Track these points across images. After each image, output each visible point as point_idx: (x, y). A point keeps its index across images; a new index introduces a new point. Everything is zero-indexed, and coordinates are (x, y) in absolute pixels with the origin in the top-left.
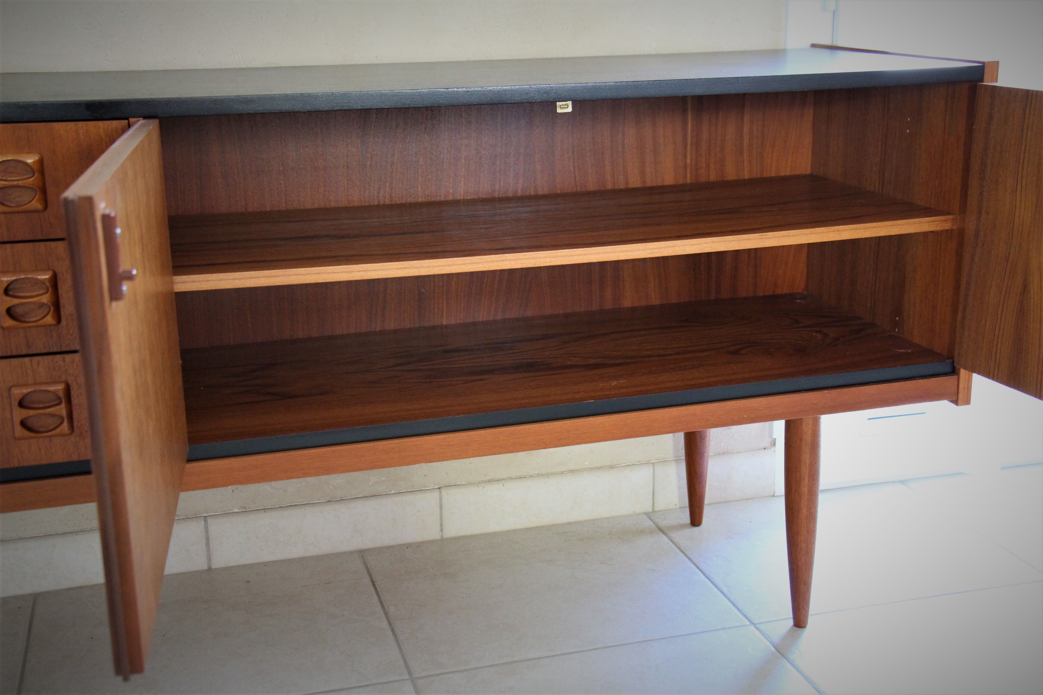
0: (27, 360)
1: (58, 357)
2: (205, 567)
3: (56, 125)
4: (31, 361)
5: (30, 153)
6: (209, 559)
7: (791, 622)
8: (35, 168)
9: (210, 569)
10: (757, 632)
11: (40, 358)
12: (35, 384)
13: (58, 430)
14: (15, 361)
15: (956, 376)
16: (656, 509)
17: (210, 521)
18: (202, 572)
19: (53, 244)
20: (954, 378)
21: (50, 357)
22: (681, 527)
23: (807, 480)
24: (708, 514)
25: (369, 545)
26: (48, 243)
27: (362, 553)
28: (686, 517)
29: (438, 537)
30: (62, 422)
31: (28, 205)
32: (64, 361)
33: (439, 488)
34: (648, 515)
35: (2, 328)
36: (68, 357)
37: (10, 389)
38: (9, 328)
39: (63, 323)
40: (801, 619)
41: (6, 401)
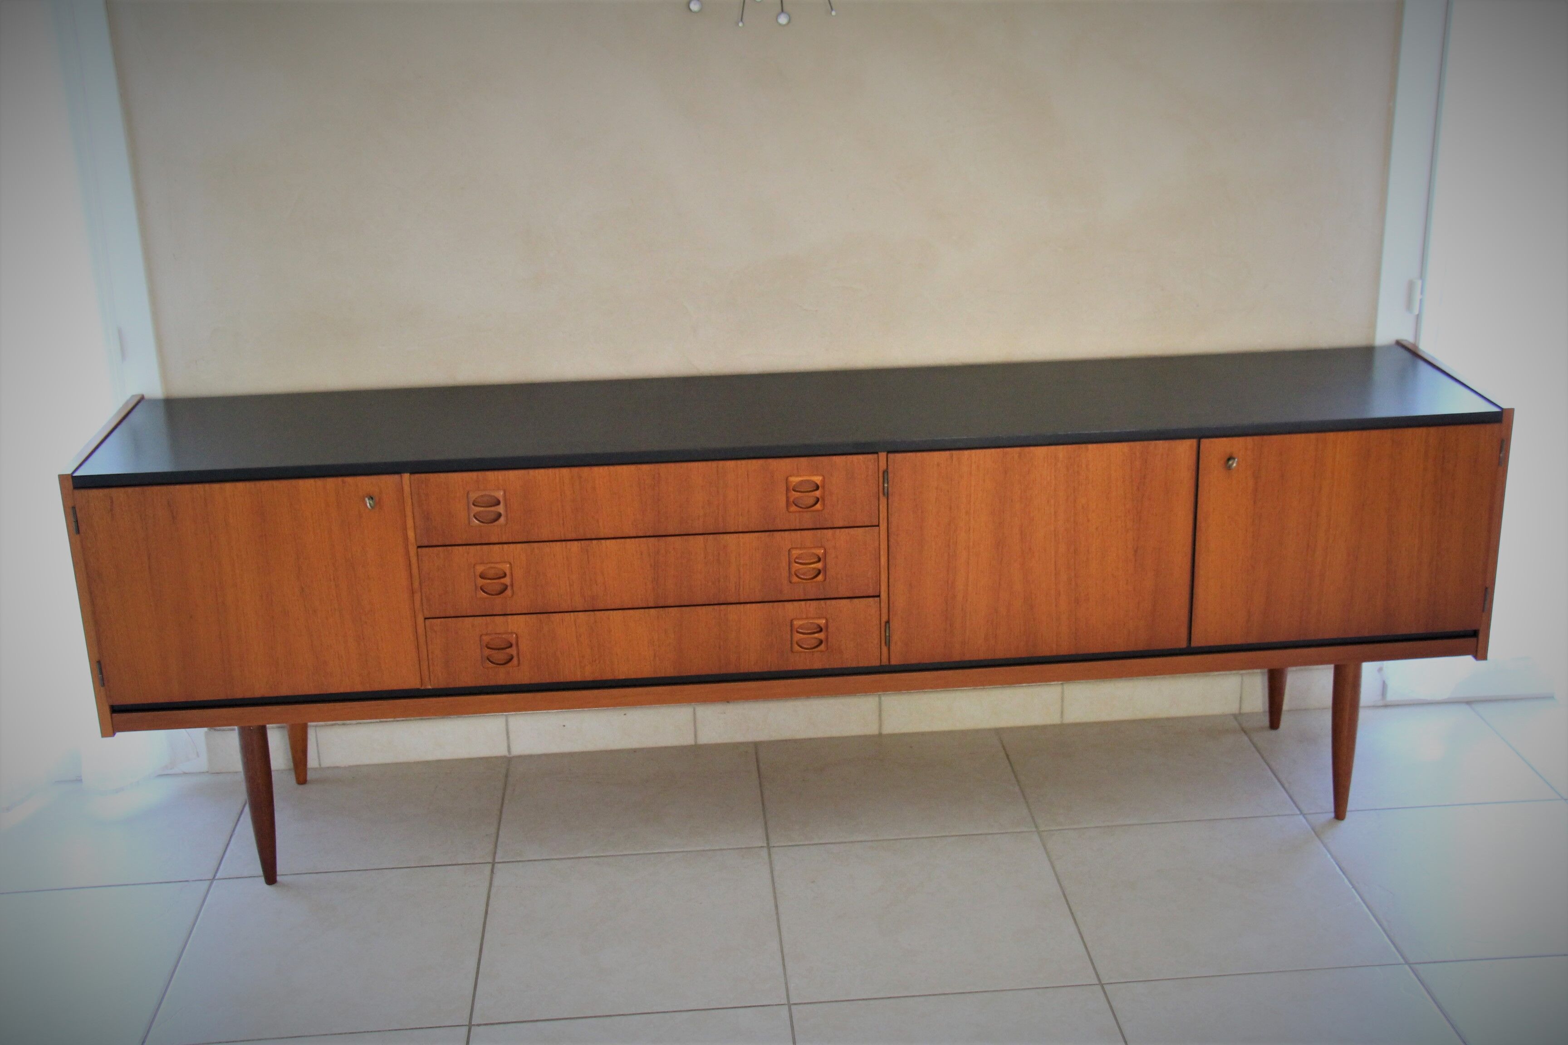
0: (803, 603)
1: (822, 602)
2: (876, 732)
3: (834, 457)
4: (805, 604)
5: (817, 475)
6: (880, 726)
7: (1332, 815)
8: (819, 483)
10: (1304, 820)
11: (811, 602)
12: (807, 618)
13: (818, 649)
14: (796, 603)
15: (1476, 638)
16: (1242, 712)
18: (873, 736)
19: (825, 531)
20: (1475, 639)
21: (818, 602)
22: (1262, 728)
24: (1286, 720)
25: (1003, 724)
26: (822, 530)
27: (999, 731)
28: (1266, 721)
29: (1059, 722)
30: (821, 644)
31: (814, 506)
32: (826, 604)
34: (1235, 716)
35: (790, 582)
36: (828, 602)
37: (792, 621)
38: (795, 583)
39: (828, 580)
40: (1340, 813)
41: (789, 628)
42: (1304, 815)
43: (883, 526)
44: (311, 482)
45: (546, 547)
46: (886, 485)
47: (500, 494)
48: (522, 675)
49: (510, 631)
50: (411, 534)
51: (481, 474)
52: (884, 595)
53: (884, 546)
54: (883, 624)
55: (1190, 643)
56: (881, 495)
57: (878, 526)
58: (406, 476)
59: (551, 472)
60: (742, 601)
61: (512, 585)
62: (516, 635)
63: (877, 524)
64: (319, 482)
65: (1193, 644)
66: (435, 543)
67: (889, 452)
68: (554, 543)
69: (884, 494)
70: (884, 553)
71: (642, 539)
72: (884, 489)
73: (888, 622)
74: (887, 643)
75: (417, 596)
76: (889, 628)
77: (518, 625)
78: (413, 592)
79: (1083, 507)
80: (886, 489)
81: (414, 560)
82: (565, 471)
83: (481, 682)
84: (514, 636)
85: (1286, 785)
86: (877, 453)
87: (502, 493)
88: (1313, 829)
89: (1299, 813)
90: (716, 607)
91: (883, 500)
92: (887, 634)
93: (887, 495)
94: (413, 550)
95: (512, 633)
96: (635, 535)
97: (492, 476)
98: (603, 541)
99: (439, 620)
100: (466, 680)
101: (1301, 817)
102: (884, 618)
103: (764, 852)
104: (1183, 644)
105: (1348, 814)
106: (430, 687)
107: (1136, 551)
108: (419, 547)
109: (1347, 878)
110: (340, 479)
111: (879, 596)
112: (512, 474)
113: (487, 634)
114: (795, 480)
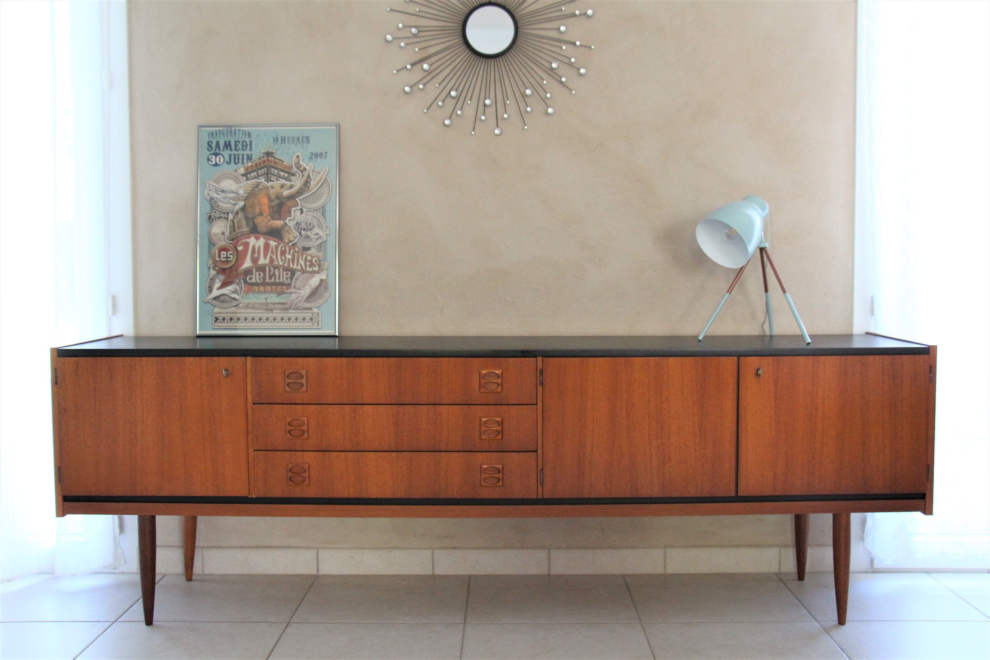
0: (488, 453)
1: (500, 453)
3: (509, 359)
4: (490, 454)
5: (498, 369)
6: (549, 570)
7: (837, 622)
8: (500, 375)
9: (549, 575)
10: (818, 624)
11: (494, 453)
12: (490, 464)
13: (497, 485)
14: (484, 453)
16: (781, 572)
17: (551, 551)
18: (545, 576)
19: (503, 406)
20: (924, 500)
22: (793, 580)
23: (843, 546)
25: (627, 572)
26: (501, 406)
27: (624, 576)
29: (663, 573)
30: (499, 481)
31: (496, 390)
32: (502, 455)
33: (665, 547)
35: (481, 439)
36: (504, 454)
37: (481, 465)
38: (483, 439)
39: (504, 439)
40: (842, 620)
41: (479, 470)
42: (818, 622)
43: (540, 405)
44: (193, 359)
45: (330, 408)
46: (541, 378)
47: (304, 373)
48: (311, 493)
49: (305, 461)
50: (249, 396)
51: (293, 359)
52: (540, 451)
53: (540, 420)
54: (539, 470)
55: (737, 494)
56: (538, 384)
57: (536, 404)
58: (249, 359)
59: (335, 359)
60: (450, 450)
61: (308, 431)
62: (309, 466)
63: (536, 403)
64: (198, 359)
65: (739, 494)
66: (263, 402)
67: (543, 357)
68: (335, 406)
69: (540, 385)
70: (540, 424)
71: (389, 406)
72: (540, 380)
73: (542, 469)
74: (542, 484)
75: (250, 436)
76: (543, 473)
77: (310, 458)
78: (248, 433)
79: (666, 398)
80: (541, 380)
81: (250, 412)
82: (344, 359)
83: (286, 495)
84: (307, 465)
85: (807, 607)
86: (536, 357)
87: (305, 372)
88: (824, 629)
89: (815, 620)
90: (433, 453)
91: (540, 388)
92: (542, 477)
93: (542, 384)
94: (250, 404)
95: (306, 463)
96: (384, 403)
97: (300, 360)
98: (365, 406)
99: (262, 452)
100: (277, 493)
101: (816, 622)
102: (540, 467)
103: (461, 627)
104: (733, 494)
105: (847, 623)
106: (254, 496)
107: (700, 429)
108: (254, 404)
109: (846, 654)
110: (209, 358)
111: (536, 451)
112: (311, 360)
113: (291, 463)
114: (484, 372)
